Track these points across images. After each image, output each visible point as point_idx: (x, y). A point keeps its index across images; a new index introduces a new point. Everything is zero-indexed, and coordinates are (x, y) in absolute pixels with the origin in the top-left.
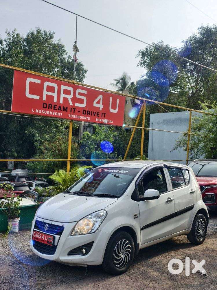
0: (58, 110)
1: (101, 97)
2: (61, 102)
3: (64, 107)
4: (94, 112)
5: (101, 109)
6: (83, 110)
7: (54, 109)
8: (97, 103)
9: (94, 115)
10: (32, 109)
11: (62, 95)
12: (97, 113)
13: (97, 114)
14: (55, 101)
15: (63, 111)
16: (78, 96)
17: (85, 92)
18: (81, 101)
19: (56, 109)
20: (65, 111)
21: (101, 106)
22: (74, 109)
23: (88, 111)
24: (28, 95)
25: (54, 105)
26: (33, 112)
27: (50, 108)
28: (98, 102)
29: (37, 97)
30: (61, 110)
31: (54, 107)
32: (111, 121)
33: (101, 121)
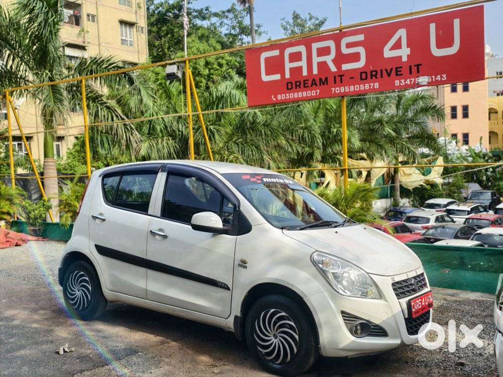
0: (311, 86)
1: (402, 33)
2: (315, 71)
3: (321, 79)
4: (386, 70)
5: (405, 59)
6: (361, 73)
7: (305, 87)
8: (393, 48)
9: (389, 75)
10: (273, 97)
11: (316, 60)
12: (396, 68)
13: (397, 71)
14: (305, 73)
15: (320, 85)
16: (345, 51)
17: (361, 37)
18: (355, 57)
19: (308, 87)
20: (324, 84)
21: (404, 53)
22: (341, 76)
23: (371, 72)
24: (265, 78)
25: (304, 81)
26: (274, 100)
27: (298, 87)
28: (397, 46)
29: (277, 77)
30: (316, 85)
31: (304, 84)
32: (441, 77)
33: (409, 83)
